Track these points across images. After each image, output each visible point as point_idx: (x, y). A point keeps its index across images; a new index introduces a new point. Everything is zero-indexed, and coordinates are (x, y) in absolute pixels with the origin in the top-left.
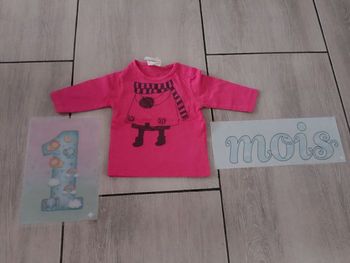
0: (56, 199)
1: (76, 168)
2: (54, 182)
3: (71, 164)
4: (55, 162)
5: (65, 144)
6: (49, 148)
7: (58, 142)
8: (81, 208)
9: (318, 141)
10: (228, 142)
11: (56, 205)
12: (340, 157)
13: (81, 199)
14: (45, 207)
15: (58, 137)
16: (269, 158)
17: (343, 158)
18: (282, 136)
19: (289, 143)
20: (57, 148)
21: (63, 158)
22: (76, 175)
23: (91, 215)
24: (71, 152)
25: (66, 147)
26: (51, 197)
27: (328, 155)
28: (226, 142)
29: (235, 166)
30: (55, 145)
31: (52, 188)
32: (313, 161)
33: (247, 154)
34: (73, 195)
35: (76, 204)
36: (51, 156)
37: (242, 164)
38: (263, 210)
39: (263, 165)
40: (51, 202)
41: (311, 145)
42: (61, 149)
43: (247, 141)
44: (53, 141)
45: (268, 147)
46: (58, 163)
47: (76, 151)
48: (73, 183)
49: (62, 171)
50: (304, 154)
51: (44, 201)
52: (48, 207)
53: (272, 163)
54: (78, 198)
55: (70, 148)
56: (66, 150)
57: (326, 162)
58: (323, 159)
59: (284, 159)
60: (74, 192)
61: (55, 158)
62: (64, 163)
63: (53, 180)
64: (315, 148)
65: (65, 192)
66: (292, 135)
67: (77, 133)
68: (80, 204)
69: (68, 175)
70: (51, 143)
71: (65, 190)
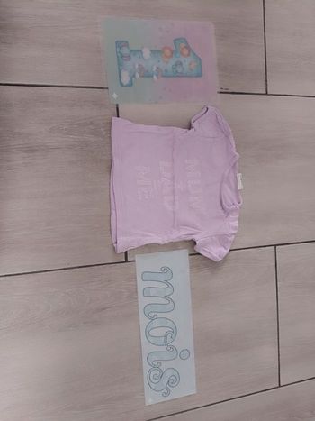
0: (129, 57)
1: (163, 76)
2: (147, 53)
3: (166, 71)
4: (168, 52)
5: (187, 62)
6: (182, 45)
7: (189, 55)
8: (122, 84)
9: (169, 373)
10: (166, 270)
11: (123, 57)
12: (152, 398)
13: (131, 84)
14: (121, 44)
15: (194, 54)
16: (148, 317)
17: (150, 401)
18: (173, 332)
19: (166, 340)
20: (182, 53)
21: (172, 62)
22: (155, 77)
24: (179, 70)
25: (184, 65)
26: (131, 51)
27: (153, 386)
28: (165, 268)
29: (139, 278)
30: (186, 52)
32: (146, 367)
34: (134, 76)
36: (174, 49)
37: (141, 285)
38: (104, 309)
39: (141, 310)
40: (125, 51)
41: (163, 367)
42: (182, 59)
43: (168, 291)
44: (189, 50)
45: (159, 315)
46: (166, 57)
47: (181, 75)
48: (146, 74)
49: (158, 62)
50: (154, 357)
51: (126, 44)
52: (120, 48)
53: (144, 321)
54: (131, 81)
55: (183, 69)
56: (181, 64)
57: (146, 380)
58: (149, 378)
59: (148, 334)
60: (137, 75)
61: (172, 52)
62: (167, 63)
63: (149, 52)
64: (160, 370)
65: (137, 66)
66: (175, 343)
67: (200, 75)
68: (125, 84)
69: (155, 69)
70: (188, 47)
71: (139, 65)
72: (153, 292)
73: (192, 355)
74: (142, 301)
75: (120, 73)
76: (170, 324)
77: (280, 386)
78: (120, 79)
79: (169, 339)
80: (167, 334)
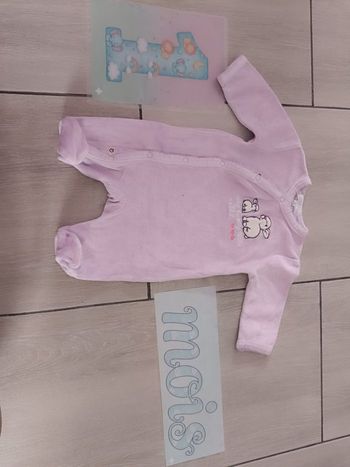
0: (121, 47)
1: (160, 74)
2: (143, 45)
3: (165, 69)
4: (168, 47)
5: (191, 62)
6: (188, 40)
7: (193, 53)
8: (109, 79)
9: (193, 429)
10: (190, 310)
11: (113, 46)
13: (119, 80)
14: (111, 31)
15: (201, 52)
16: (169, 364)
17: (171, 461)
18: (199, 381)
19: (189, 391)
20: (187, 52)
21: (174, 58)
22: (150, 74)
23: (99, 91)
24: (181, 68)
25: (186, 64)
26: (123, 41)
27: (175, 443)
28: (189, 308)
29: (158, 320)
30: (190, 49)
31: (135, 42)
32: (167, 422)
34: (125, 71)
35: (114, 72)
36: (176, 44)
37: (161, 328)
40: (117, 40)
41: (186, 422)
42: (185, 56)
43: (192, 335)
44: (196, 48)
45: (182, 363)
46: (166, 52)
48: (140, 70)
49: (156, 57)
50: (177, 411)
51: (119, 31)
52: (111, 36)
53: (164, 369)
54: (120, 77)
55: (185, 68)
56: (183, 62)
57: (166, 437)
58: (170, 435)
59: (169, 385)
60: (129, 70)
61: (173, 48)
62: (166, 59)
63: (146, 45)
64: (183, 426)
65: (129, 59)
66: (200, 395)
67: (205, 77)
68: (112, 78)
69: (151, 64)
70: (193, 44)
71: (132, 58)
72: (175, 335)
73: (220, 408)
74: (162, 347)
75: (108, 65)
76: (194, 372)
77: (322, 442)
78: (107, 71)
79: (193, 390)
80: (191, 384)
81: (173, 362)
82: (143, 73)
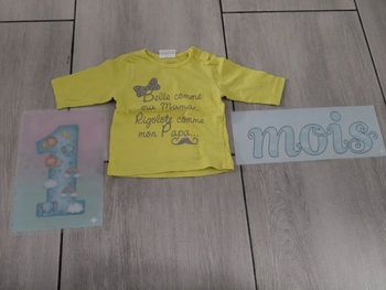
0: (53, 203)
1: (76, 167)
2: (51, 184)
3: (71, 163)
4: (51, 161)
5: (64, 140)
6: (44, 145)
7: (54, 138)
8: (82, 212)
9: (355, 133)
10: (251, 135)
11: (53, 210)
13: (83, 203)
14: (40, 212)
15: (55, 132)
16: (299, 152)
18: (313, 127)
19: (322, 135)
20: (54, 145)
21: (61, 156)
22: (76, 176)
24: (70, 149)
25: (65, 144)
26: (48, 200)
27: (368, 148)
28: (249, 135)
29: (259, 162)
30: (51, 141)
31: (48, 190)
32: (349, 155)
33: (273, 147)
34: (74, 198)
36: (48, 154)
37: (267, 159)
39: (292, 160)
40: (47, 207)
41: (349, 138)
42: (59, 146)
43: (273, 132)
44: (50, 137)
45: (297, 141)
46: (56, 162)
47: (76, 148)
48: (73, 185)
49: (60, 171)
50: (339, 146)
51: (40, 206)
52: (44, 212)
53: (303, 157)
54: (79, 202)
55: (69, 145)
56: (64, 147)
57: (362, 156)
58: (360, 152)
59: (316, 153)
60: (74, 195)
61: (51, 156)
62: (62, 162)
63: (51, 181)
64: (352, 141)
65: (64, 195)
66: (325, 126)
67: (76, 128)
69: (67, 176)
70: (47, 139)
71: (63, 192)
73: (336, 109)
74: (283, 158)
75: (70, 213)
76: (306, 131)
78: (75, 214)
79: (321, 132)
80: (315, 134)
81: (297, 149)
82: (75, 183)
